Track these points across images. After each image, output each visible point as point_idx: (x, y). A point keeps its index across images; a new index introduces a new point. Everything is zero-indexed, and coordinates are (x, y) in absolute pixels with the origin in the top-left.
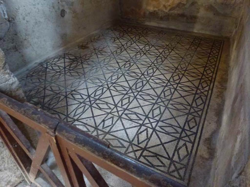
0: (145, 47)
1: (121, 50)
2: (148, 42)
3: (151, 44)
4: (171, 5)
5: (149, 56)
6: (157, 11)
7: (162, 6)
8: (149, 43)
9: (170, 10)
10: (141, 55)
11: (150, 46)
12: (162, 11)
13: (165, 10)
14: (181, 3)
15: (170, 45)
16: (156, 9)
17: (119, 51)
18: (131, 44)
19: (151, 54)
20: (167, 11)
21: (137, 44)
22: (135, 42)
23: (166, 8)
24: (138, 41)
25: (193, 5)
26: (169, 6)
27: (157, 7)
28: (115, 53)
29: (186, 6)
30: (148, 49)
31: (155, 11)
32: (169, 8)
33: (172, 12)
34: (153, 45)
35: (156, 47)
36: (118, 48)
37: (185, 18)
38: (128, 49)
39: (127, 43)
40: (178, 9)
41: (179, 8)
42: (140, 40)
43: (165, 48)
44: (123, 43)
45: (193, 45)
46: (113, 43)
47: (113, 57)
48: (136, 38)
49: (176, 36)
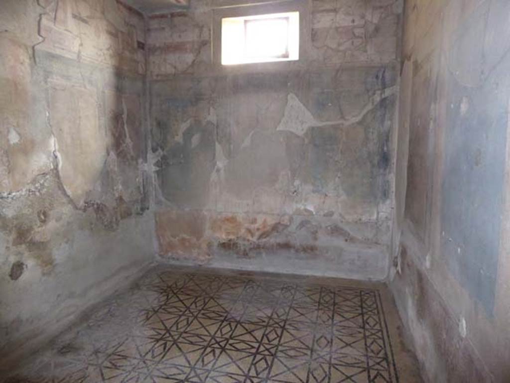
0: (220, 329)
1: (165, 344)
2: (225, 315)
3: (233, 318)
4: (261, 227)
5: (234, 354)
6: (234, 239)
7: (243, 231)
8: (229, 316)
9: (260, 237)
10: (214, 355)
11: (233, 325)
12: (244, 239)
13: (250, 238)
14: (279, 223)
15: (275, 316)
16: (232, 237)
17: (159, 350)
18: (188, 324)
19: (238, 350)
20: (254, 239)
21: (200, 323)
22: (196, 317)
23: (252, 235)
24: (203, 312)
25: (304, 226)
26: (258, 229)
27: (233, 233)
28: (149, 356)
29: (289, 229)
30: (230, 334)
31: (230, 240)
32: (257, 234)
33: (264, 240)
34: (238, 319)
35: (247, 326)
36: (158, 341)
37: (292, 251)
38: (181, 340)
39: (177, 323)
40: (275, 234)
41: (277, 232)
42: (206, 310)
43: (266, 326)
44: (168, 324)
45: (321, 309)
46: (143, 325)
47: (145, 370)
48: (198, 304)
49: (282, 289)
